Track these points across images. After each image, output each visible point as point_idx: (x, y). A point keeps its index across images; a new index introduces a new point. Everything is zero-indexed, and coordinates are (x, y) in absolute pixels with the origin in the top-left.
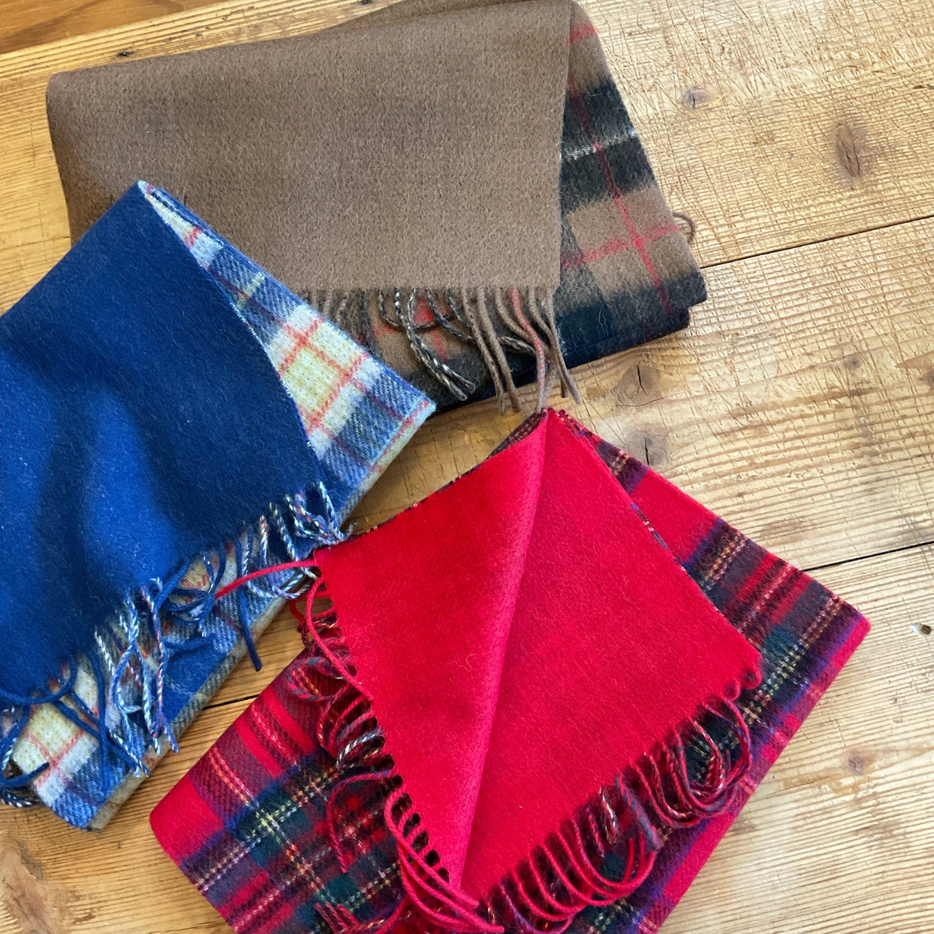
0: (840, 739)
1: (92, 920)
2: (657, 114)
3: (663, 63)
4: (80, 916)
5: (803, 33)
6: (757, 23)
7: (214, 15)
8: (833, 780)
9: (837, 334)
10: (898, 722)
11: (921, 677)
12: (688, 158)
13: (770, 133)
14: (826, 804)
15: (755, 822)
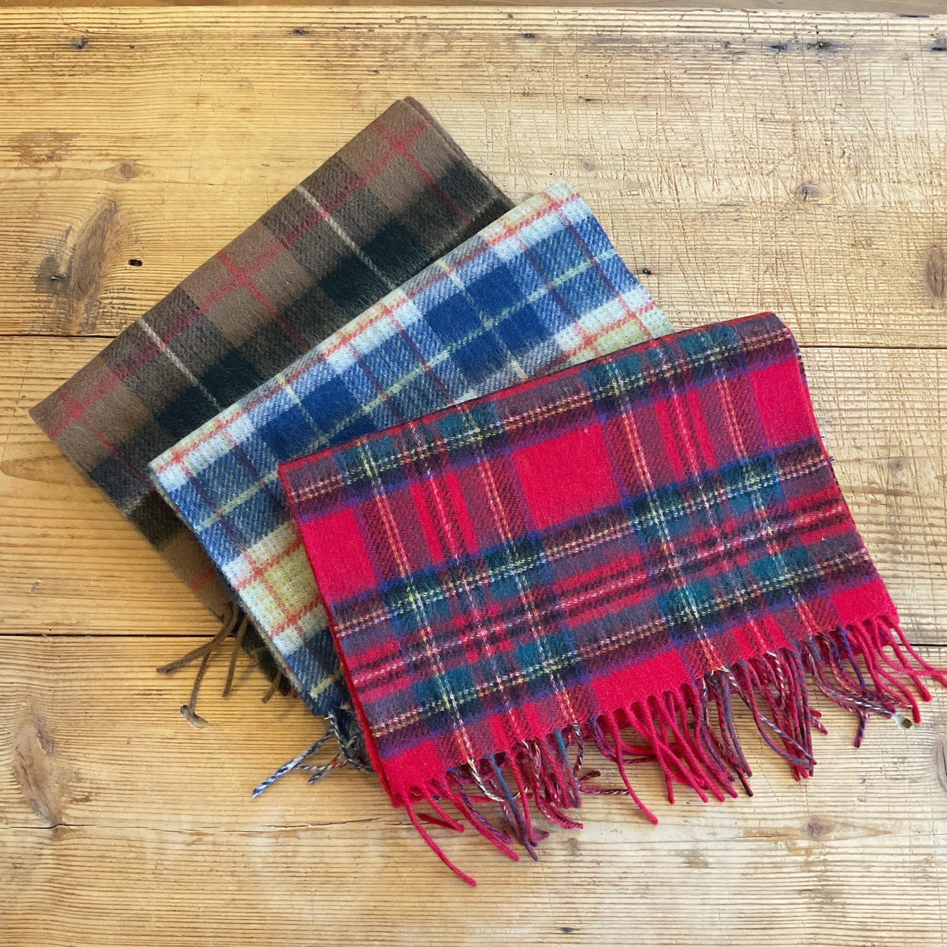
0: (805, 804)
1: (88, 803)
2: (770, 198)
3: (786, 153)
4: (78, 797)
5: (921, 155)
6: (880, 137)
7: (389, 15)
8: (790, 839)
9: (888, 435)
10: (861, 801)
11: (892, 765)
12: (789, 244)
13: (869, 239)
14: (778, 859)
15: (710, 860)
